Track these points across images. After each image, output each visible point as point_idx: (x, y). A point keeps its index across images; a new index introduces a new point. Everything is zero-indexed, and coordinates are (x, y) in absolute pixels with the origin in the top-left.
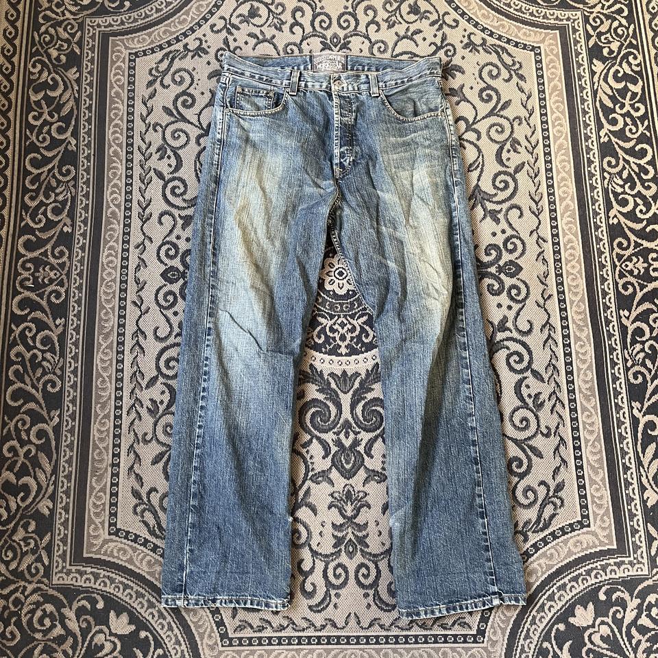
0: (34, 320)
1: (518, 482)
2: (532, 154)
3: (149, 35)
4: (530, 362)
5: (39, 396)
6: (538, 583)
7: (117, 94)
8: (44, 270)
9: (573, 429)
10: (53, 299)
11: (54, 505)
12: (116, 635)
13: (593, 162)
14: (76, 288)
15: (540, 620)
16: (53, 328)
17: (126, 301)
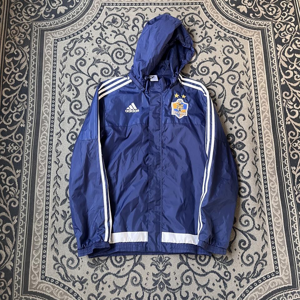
0: (5, 171)
1: (244, 252)
2: (249, 89)
3: (64, 31)
4: (250, 192)
5: (7, 209)
7: (48, 59)
8: (11, 145)
9: (270, 226)
10: (15, 160)
11: (14, 265)
13: (278, 94)
14: (26, 155)
16: (15, 174)
17: (51, 161)
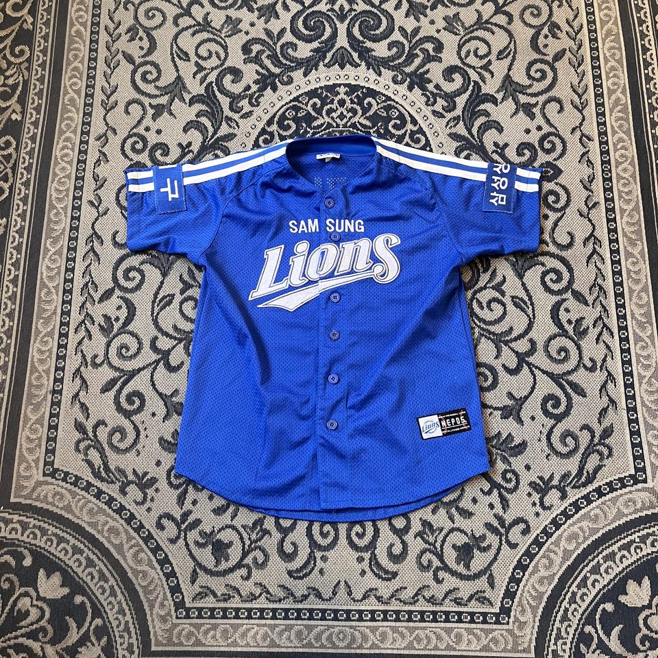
1: (555, 425)
2: (574, 40)
4: (571, 282)
6: (579, 551)
9: (624, 363)
12: (44, 600)
13: (649, 50)
14: (22, 184)
15: (582, 598)
17: (81, 200)
